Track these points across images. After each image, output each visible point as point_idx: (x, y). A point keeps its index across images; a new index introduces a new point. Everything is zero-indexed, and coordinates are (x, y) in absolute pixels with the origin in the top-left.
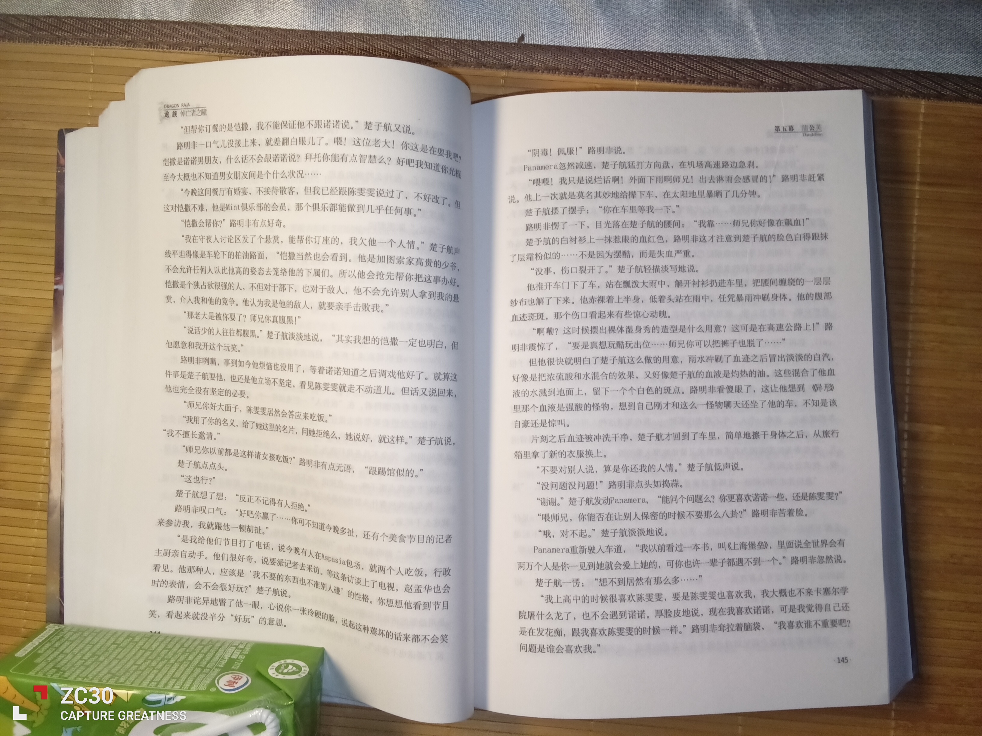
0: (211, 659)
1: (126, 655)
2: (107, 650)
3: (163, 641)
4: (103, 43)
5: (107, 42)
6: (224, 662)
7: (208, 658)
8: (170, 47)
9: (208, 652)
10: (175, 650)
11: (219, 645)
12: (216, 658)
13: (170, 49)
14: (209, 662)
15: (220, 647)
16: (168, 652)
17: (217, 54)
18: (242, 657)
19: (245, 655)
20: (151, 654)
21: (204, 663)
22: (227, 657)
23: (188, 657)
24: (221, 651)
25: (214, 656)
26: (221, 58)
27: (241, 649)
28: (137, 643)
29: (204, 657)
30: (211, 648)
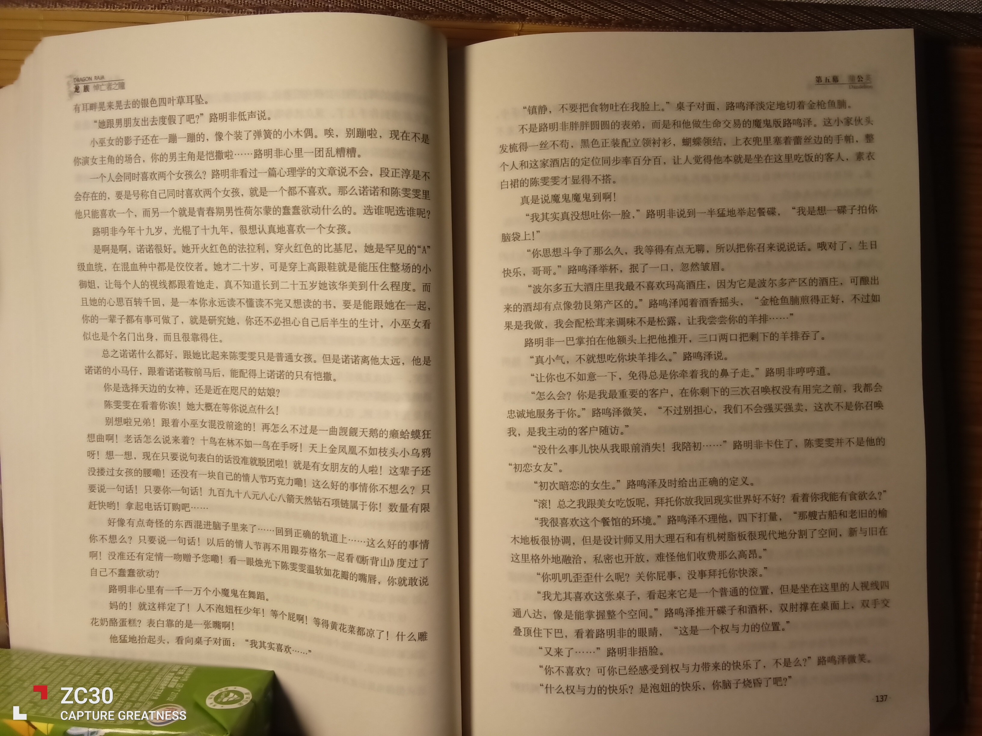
0: (144, 690)
1: (53, 680)
2: (33, 675)
3: (97, 664)
4: (53, 4)
5: (57, 3)
6: (159, 693)
7: (142, 688)
8: (129, 6)
9: (143, 680)
10: (107, 676)
11: (156, 670)
12: (150, 689)
13: (129, 8)
14: (142, 694)
15: (157, 673)
16: (100, 678)
17: (183, 12)
18: (180, 686)
19: (184, 682)
20: (80, 679)
21: (136, 695)
22: (163, 686)
23: (119, 686)
24: (158, 678)
25: (148, 686)
26: (188, 18)
27: (181, 676)
28: (68, 666)
29: (137, 688)
30: (147, 676)
